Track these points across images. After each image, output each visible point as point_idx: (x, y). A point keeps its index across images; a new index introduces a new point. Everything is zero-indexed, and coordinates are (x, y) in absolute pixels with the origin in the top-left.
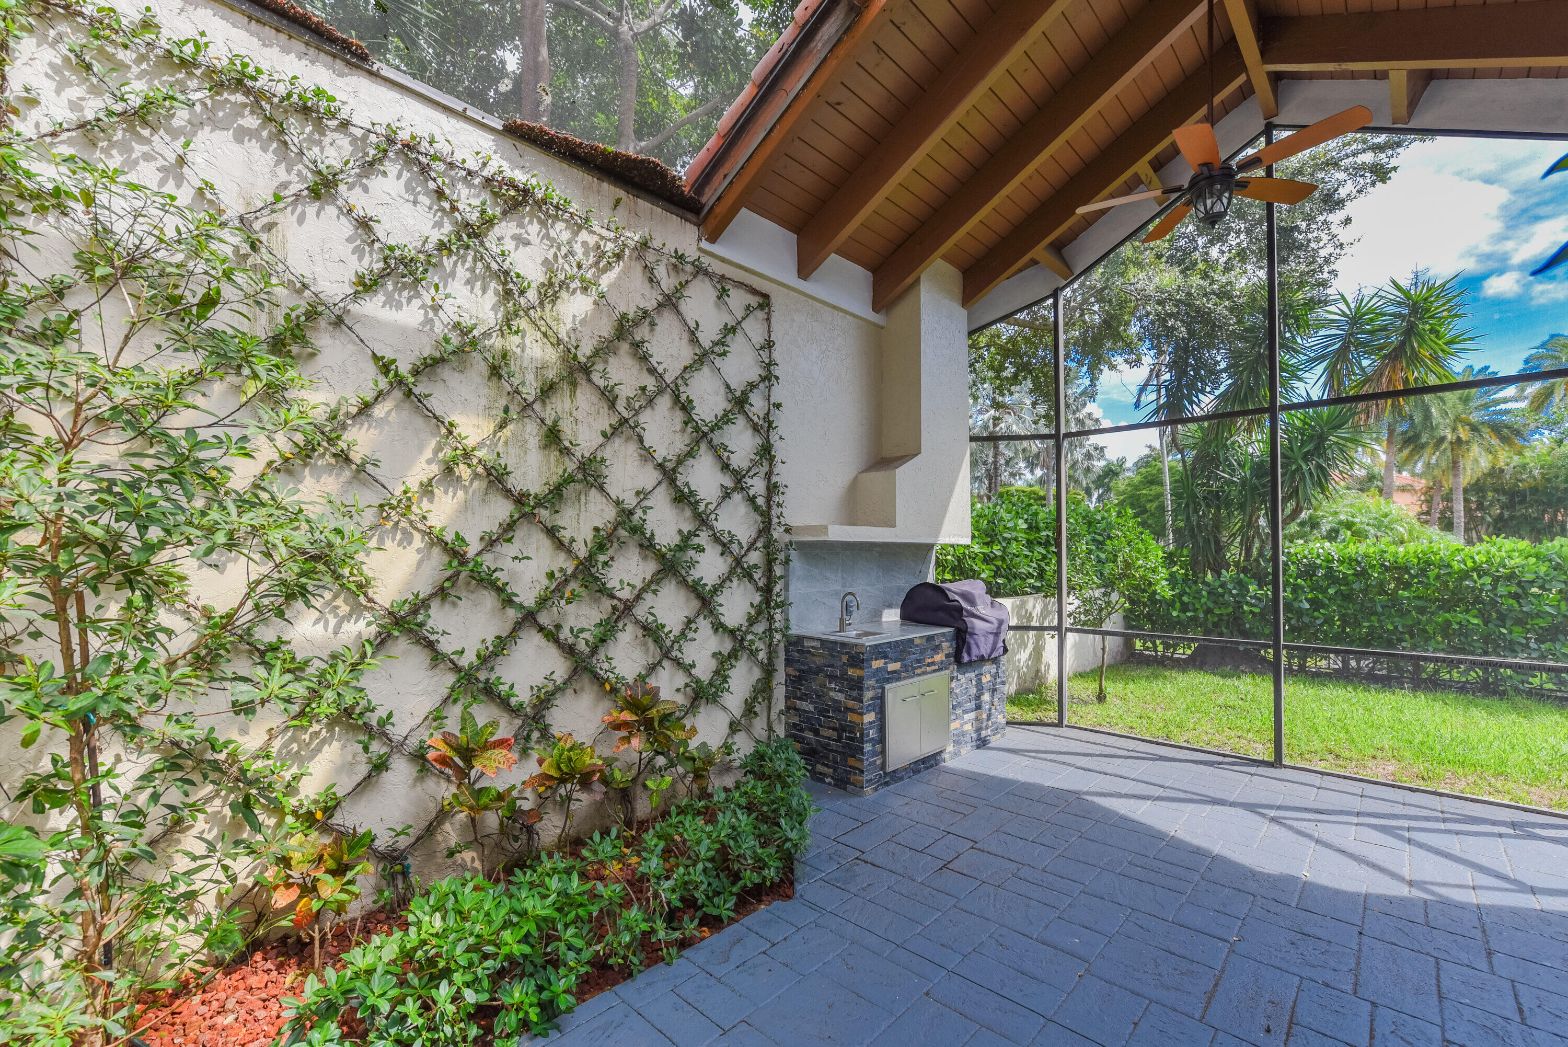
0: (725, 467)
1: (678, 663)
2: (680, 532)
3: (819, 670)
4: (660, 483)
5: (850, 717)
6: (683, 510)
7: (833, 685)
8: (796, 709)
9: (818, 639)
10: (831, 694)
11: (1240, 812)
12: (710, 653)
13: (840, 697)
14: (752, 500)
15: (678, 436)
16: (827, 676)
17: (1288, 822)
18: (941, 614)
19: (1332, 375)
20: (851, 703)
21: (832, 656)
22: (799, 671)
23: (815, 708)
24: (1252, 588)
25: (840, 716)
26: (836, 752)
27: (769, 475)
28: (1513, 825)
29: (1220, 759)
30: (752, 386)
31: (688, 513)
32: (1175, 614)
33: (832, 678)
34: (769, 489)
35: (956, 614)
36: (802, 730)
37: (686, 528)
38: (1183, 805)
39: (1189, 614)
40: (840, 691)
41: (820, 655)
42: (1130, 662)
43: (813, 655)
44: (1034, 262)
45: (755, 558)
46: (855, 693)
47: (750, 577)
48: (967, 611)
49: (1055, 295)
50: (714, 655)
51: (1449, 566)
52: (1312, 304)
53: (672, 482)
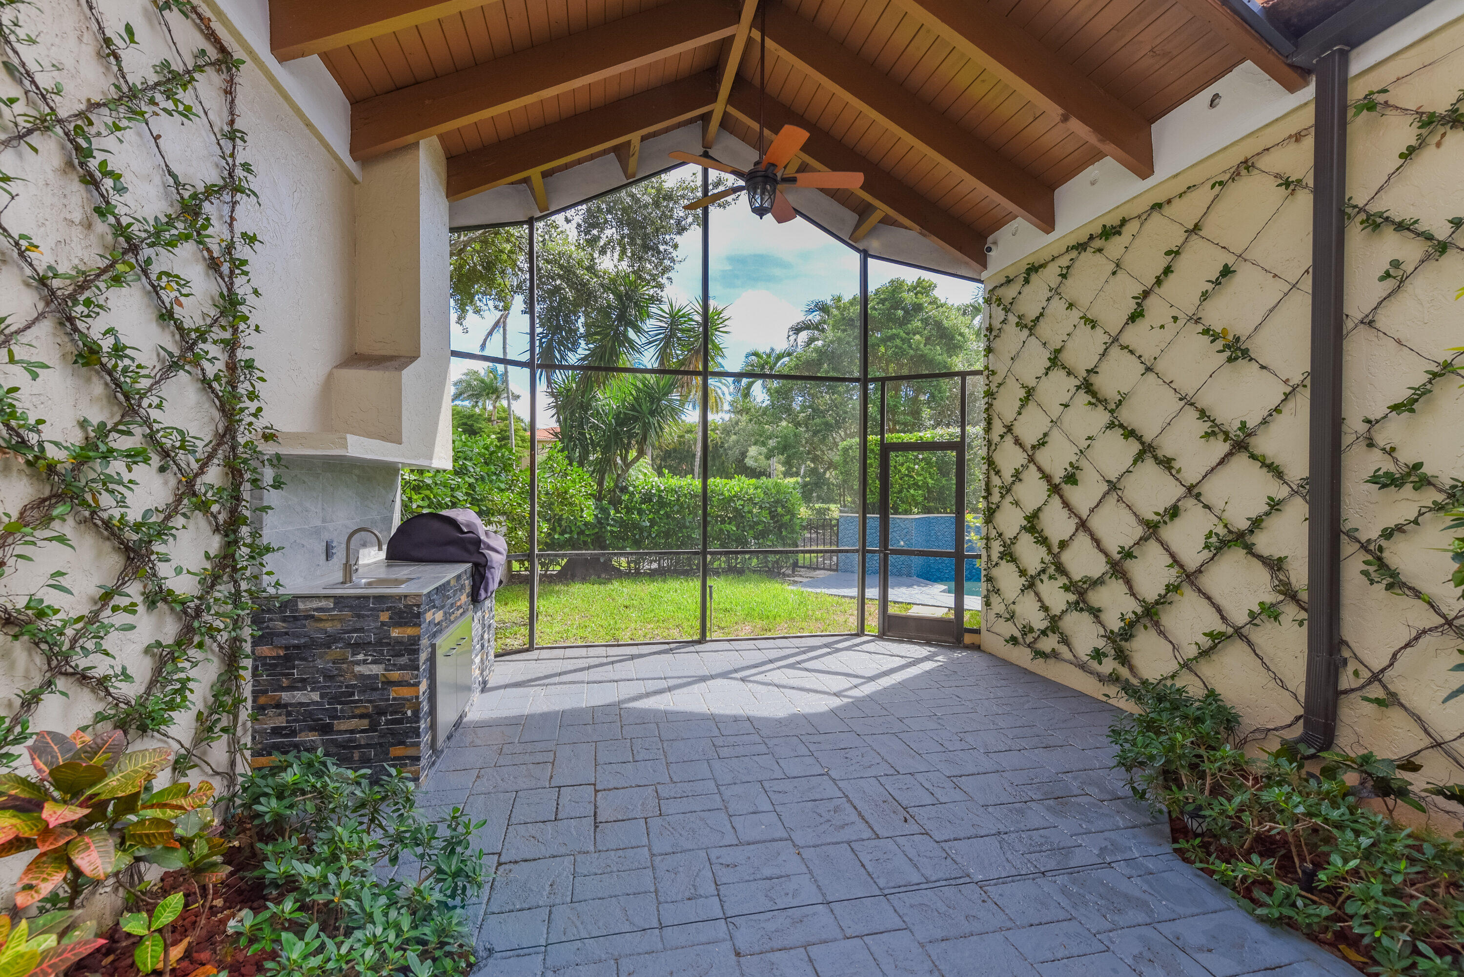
0: (166, 316)
1: (82, 677)
2: (83, 424)
3: (331, 640)
4: (40, 317)
5: (394, 693)
6: (89, 380)
7: (361, 657)
8: (278, 706)
9: (327, 597)
10: (357, 669)
11: (719, 682)
12: (140, 647)
13: (376, 669)
14: (206, 383)
15: (77, 233)
16: (349, 645)
17: (752, 679)
18: (452, 550)
19: (663, 355)
20: (395, 675)
21: (359, 616)
22: (287, 648)
23: (322, 697)
24: (612, 512)
25: (375, 696)
26: (368, 746)
27: (231, 346)
28: (826, 646)
29: (667, 647)
30: (211, 191)
31: (98, 388)
32: (556, 536)
33: (357, 647)
34: (232, 367)
35: (472, 548)
36: (293, 733)
37: (97, 415)
38: (690, 688)
39: (567, 536)
40: (374, 662)
41: (333, 619)
42: (513, 583)
43: (320, 620)
44: (526, 181)
45: (214, 475)
46: (404, 660)
47: (203, 506)
48: (485, 543)
49: (531, 222)
50: (147, 650)
51: (722, 494)
52: (654, 299)
53: (67, 321)
